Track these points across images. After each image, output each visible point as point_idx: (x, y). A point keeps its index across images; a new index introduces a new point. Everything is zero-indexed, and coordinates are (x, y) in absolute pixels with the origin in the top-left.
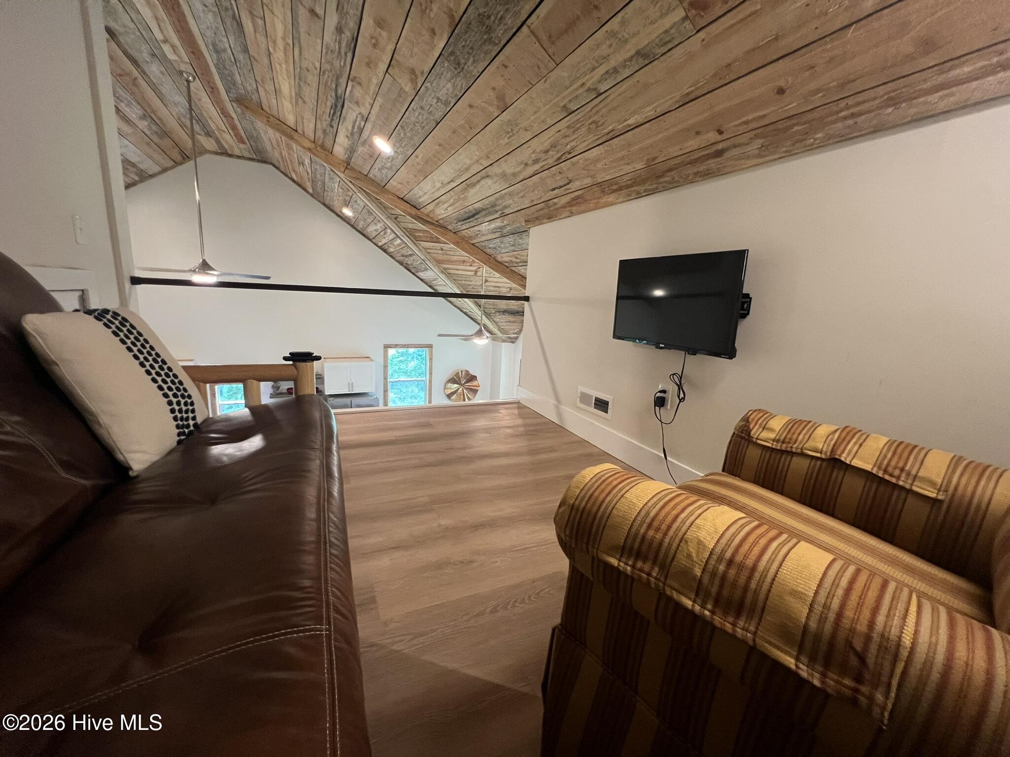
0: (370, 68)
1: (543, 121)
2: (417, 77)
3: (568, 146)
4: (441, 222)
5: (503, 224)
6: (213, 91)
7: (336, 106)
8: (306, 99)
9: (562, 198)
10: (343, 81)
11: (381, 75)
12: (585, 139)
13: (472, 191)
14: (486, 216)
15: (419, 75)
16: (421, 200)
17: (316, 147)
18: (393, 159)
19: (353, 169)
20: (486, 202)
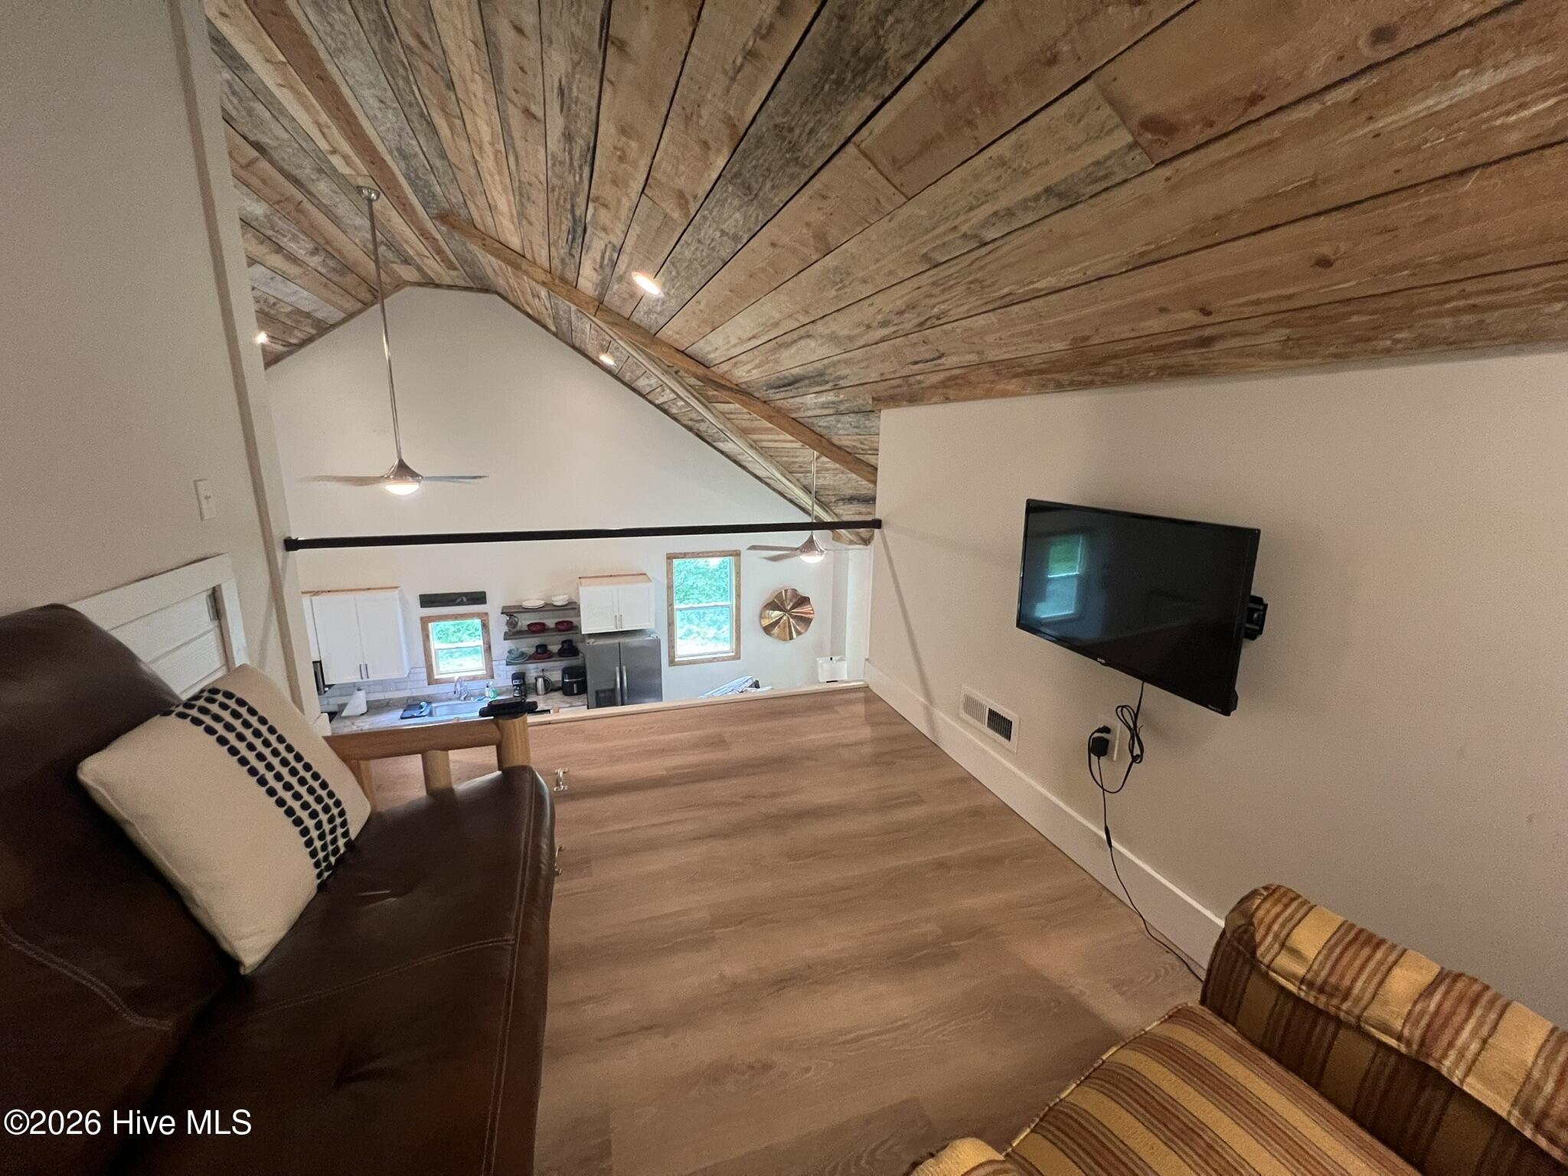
0: (618, 186)
1: (891, 273)
2: (687, 203)
3: (936, 310)
4: (744, 386)
5: (836, 399)
6: (404, 208)
7: (575, 231)
8: (533, 220)
9: (931, 375)
10: (581, 200)
11: (634, 197)
12: (962, 302)
13: (786, 354)
14: (810, 385)
15: (691, 199)
16: (712, 356)
17: (553, 279)
18: (663, 303)
19: (608, 311)
20: (810, 368)
